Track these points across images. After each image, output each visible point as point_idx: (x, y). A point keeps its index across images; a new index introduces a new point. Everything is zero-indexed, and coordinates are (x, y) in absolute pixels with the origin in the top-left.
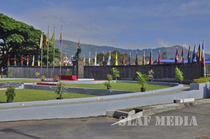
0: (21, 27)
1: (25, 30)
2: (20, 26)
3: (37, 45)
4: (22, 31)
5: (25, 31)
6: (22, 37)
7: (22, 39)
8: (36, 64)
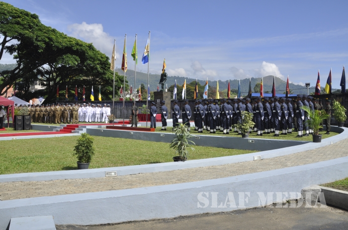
0: (76, 44)
1: (82, 47)
2: (74, 42)
3: (98, 70)
4: (77, 49)
5: (82, 50)
6: (77, 58)
7: (77, 61)
8: (96, 98)
